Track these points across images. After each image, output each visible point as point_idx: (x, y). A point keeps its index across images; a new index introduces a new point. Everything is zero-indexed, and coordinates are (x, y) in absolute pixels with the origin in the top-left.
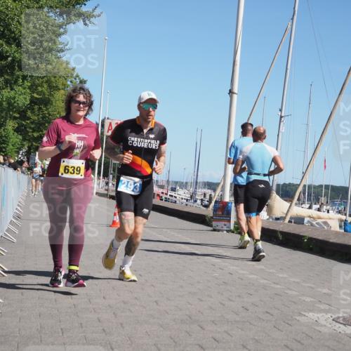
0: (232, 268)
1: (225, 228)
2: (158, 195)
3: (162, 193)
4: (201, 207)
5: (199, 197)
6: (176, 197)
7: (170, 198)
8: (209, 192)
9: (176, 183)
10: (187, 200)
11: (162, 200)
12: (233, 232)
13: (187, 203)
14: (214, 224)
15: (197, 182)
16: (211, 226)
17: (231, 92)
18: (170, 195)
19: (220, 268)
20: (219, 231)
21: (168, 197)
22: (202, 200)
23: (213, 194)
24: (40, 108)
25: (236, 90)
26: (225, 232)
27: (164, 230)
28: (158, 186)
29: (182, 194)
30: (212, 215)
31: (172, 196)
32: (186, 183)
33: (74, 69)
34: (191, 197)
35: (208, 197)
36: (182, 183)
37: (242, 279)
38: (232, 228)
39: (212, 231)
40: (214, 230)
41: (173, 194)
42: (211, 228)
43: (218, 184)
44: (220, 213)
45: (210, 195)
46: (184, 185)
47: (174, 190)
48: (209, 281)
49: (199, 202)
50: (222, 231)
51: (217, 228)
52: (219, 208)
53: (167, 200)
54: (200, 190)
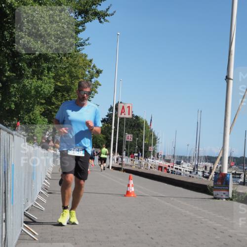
0: (231, 231)
1: (224, 196)
2: (165, 168)
3: (169, 166)
4: (202, 178)
5: (200, 170)
6: (180, 170)
7: (176, 170)
8: (209, 165)
9: (181, 157)
10: (190, 172)
11: (169, 172)
12: (231, 200)
13: (190, 175)
14: (215, 193)
15: (198, 156)
16: (212, 195)
17: (227, 78)
18: (175, 168)
19: (221, 232)
20: (219, 199)
21: (174, 169)
22: (203, 172)
23: (213, 167)
24: (63, 95)
25: (231, 76)
26: (224, 200)
27: (172, 199)
28: (165, 160)
29: (186, 167)
30: (212, 185)
31: (177, 169)
32: (190, 157)
33: (91, 61)
34: (194, 169)
35: (208, 169)
36: (186, 157)
37: (240, 241)
38: (230, 196)
39: (213, 199)
40: (215, 198)
41: (178, 167)
42: (212, 197)
43: (216, 158)
44: (220, 183)
45: (211, 167)
46: (187, 159)
47: (179, 163)
48: (211, 243)
49: (200, 173)
50: (222, 199)
51: (218, 196)
52: (219, 179)
53: (173, 172)
54: (201, 163)
